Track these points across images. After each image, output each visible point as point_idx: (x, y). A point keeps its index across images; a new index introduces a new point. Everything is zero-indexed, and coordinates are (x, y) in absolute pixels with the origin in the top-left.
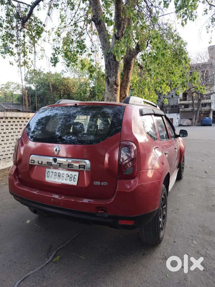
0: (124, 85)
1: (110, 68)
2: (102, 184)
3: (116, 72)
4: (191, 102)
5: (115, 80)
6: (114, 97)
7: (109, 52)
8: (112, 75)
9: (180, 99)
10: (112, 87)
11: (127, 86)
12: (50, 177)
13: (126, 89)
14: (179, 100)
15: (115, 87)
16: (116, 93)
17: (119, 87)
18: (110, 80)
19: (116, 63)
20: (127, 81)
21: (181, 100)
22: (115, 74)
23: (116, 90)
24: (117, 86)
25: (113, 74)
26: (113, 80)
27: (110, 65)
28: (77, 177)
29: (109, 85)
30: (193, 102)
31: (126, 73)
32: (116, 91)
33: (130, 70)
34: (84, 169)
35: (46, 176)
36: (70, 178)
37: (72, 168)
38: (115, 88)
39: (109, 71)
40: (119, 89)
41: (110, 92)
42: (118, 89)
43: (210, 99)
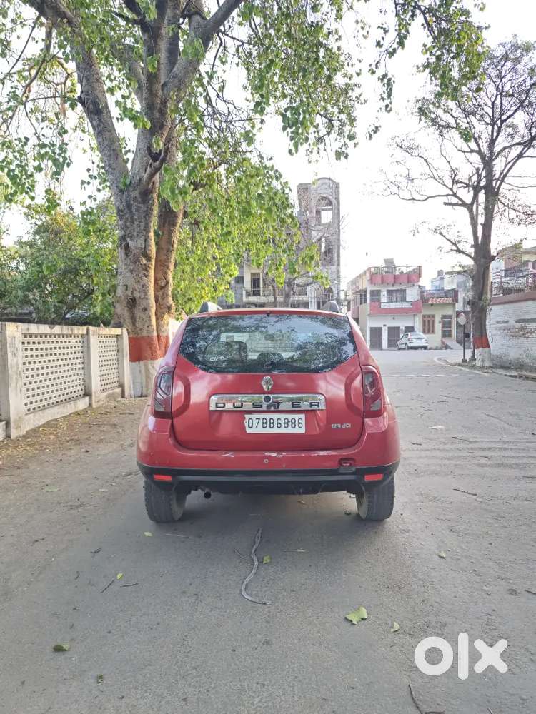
0: (163, 257)
1: (132, 218)
2: (344, 426)
3: (145, 227)
4: (271, 299)
5: (144, 246)
6: (142, 284)
7: (128, 183)
8: (135, 234)
9: (247, 292)
10: (136, 261)
11: (168, 260)
12: (255, 425)
13: (168, 268)
14: (244, 293)
15: (144, 261)
16: (146, 276)
17: (153, 262)
18: (131, 244)
19: (145, 209)
20: (169, 251)
21: (248, 294)
22: (145, 233)
23: (146, 269)
24: (149, 259)
25: (139, 232)
26: (139, 245)
27: (131, 212)
28: (303, 422)
29: (128, 256)
30: (275, 299)
31: (166, 232)
32: (147, 271)
33: (174, 225)
34: (319, 406)
35: (247, 426)
36: (292, 423)
37: (299, 409)
38: (145, 265)
39: (128, 224)
40: (153, 268)
41: (131, 271)
42: (150, 266)
43: (306, 294)
